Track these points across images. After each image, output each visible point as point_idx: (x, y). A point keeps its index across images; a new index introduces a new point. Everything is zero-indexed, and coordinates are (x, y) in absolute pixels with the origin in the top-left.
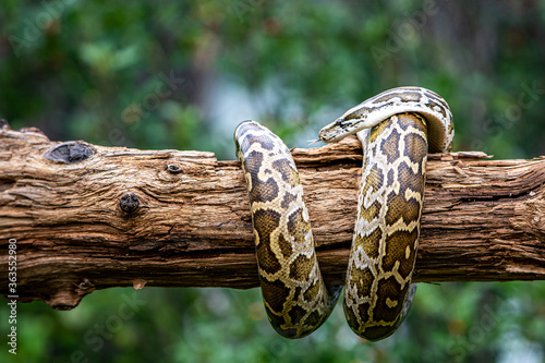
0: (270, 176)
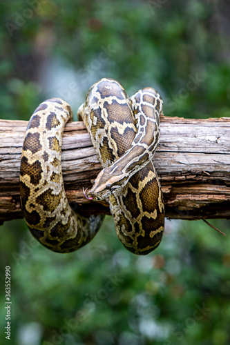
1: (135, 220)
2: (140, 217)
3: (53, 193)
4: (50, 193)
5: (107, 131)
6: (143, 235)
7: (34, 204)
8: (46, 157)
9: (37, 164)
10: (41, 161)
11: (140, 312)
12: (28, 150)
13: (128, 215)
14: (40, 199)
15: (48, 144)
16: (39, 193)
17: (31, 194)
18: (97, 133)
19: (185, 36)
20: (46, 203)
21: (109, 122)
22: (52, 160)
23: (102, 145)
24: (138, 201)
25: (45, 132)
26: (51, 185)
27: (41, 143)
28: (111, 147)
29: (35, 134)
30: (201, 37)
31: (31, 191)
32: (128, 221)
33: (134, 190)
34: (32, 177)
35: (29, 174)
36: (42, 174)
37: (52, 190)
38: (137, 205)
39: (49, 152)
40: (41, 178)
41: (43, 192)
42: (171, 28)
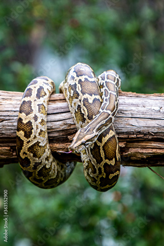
0: (26, 156)
1: (99, 166)
2: (103, 163)
3: (40, 144)
4: (38, 145)
5: (80, 101)
6: (104, 177)
7: (26, 152)
8: (36, 118)
9: (30, 123)
10: (33, 121)
11: (103, 232)
12: (23, 113)
13: (94, 162)
14: (31, 149)
15: (38, 109)
16: (30, 144)
17: (24, 145)
18: (73, 102)
19: (140, 33)
20: (35, 152)
21: (82, 94)
22: (40, 121)
23: (77, 110)
24: (102, 151)
25: (35, 100)
26: (39, 139)
27: (33, 108)
28: (83, 112)
29: (28, 101)
30: (151, 34)
31: (24, 142)
32: (94, 166)
33: (99, 144)
34: (25, 133)
35: (23, 130)
36: (33, 131)
37: (40, 143)
38: (100, 155)
39: (38, 115)
40: (31, 134)
41: (33, 143)
42: (129, 27)
